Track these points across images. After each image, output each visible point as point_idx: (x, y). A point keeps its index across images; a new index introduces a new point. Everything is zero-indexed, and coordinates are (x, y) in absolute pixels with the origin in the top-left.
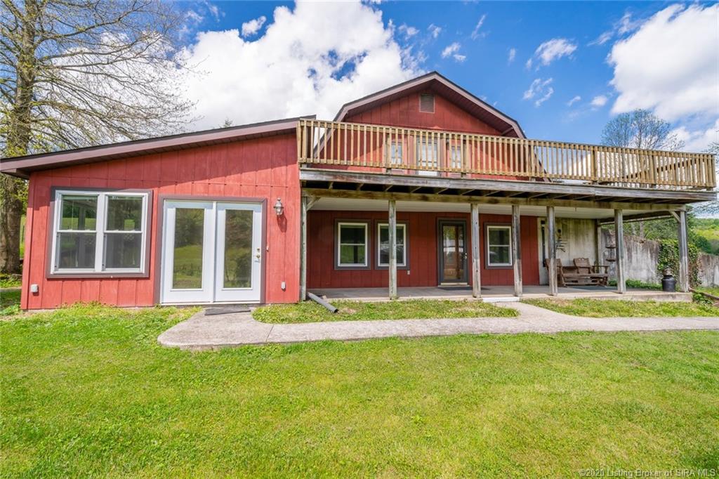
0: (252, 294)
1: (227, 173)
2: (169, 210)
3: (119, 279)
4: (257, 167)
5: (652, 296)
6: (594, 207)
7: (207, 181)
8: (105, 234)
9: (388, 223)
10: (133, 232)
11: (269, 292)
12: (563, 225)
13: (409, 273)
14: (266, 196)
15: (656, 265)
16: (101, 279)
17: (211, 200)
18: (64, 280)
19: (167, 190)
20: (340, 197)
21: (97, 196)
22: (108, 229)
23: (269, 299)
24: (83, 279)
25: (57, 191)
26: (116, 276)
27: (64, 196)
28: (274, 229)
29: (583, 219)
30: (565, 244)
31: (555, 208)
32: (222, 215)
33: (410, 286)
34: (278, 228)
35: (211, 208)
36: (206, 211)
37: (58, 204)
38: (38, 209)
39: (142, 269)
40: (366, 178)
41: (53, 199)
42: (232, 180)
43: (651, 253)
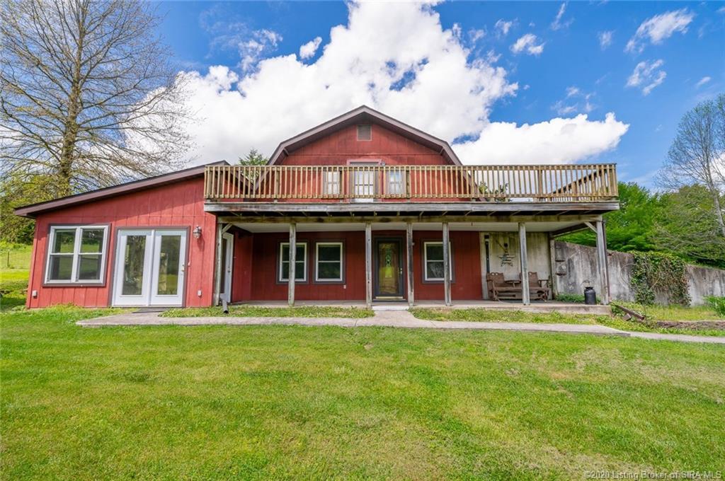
0: (177, 300)
1: (162, 208)
2: (122, 237)
3: (87, 287)
4: (184, 203)
5: (559, 308)
6: (491, 221)
7: (148, 215)
8: (79, 255)
9: (289, 242)
10: (98, 253)
11: (189, 298)
12: (510, 239)
13: (345, 287)
14: (190, 224)
15: (629, 279)
16: (75, 287)
17: (150, 228)
18: (52, 287)
19: (121, 223)
20: (248, 222)
21: (75, 229)
22: (81, 252)
23: (189, 303)
24: (64, 287)
25: (52, 227)
26: (85, 285)
27: (56, 230)
28: (195, 249)
29: (534, 232)
30: (512, 258)
31: (449, 223)
32: (159, 239)
33: (346, 299)
34: (198, 249)
35: (151, 235)
36: (147, 237)
37: (52, 236)
38: (40, 240)
39: (101, 281)
40: (255, 207)
41: (49, 232)
42: (166, 213)
43: (621, 266)
